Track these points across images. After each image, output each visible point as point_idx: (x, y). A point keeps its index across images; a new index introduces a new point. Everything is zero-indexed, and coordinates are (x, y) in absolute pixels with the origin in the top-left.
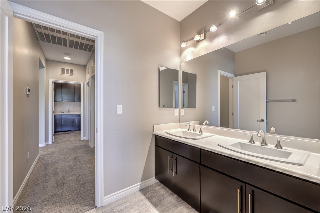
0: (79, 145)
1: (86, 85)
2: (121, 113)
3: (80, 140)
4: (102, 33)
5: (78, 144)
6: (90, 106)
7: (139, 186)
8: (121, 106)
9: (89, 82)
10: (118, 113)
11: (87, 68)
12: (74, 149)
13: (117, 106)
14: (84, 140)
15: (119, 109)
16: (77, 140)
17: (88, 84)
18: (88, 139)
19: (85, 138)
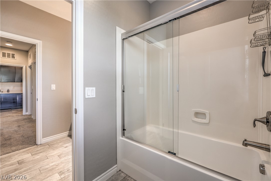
0: (22, 118)
1: (28, 68)
2: (55, 89)
3: (22, 115)
4: (41, 42)
5: (20, 118)
6: (33, 86)
7: (68, 133)
8: (55, 85)
9: (31, 66)
10: (52, 89)
11: (29, 54)
12: (17, 121)
13: (52, 85)
14: (26, 115)
15: (53, 87)
16: (19, 115)
17: (30, 67)
18: (30, 114)
19: (27, 113)
